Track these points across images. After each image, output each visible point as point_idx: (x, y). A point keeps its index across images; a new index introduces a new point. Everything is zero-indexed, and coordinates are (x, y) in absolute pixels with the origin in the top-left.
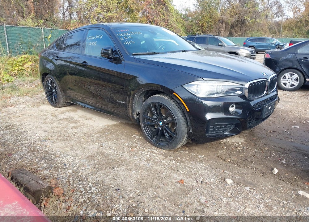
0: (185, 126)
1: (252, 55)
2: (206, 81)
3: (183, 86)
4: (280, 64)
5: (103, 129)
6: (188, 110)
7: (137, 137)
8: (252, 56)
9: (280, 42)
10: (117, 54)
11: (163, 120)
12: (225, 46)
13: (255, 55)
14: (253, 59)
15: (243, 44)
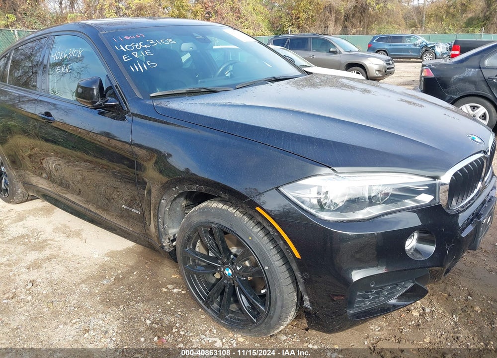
0: (291, 288)
1: (388, 67)
2: (339, 175)
3: (281, 189)
4: (453, 88)
5: (101, 266)
6: (298, 255)
7: (175, 291)
8: (388, 69)
9: (428, 43)
10: (114, 95)
11: (233, 263)
12: (340, 53)
13: (393, 68)
14: (391, 73)
15: (367, 47)
